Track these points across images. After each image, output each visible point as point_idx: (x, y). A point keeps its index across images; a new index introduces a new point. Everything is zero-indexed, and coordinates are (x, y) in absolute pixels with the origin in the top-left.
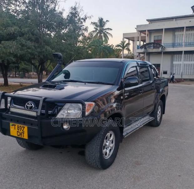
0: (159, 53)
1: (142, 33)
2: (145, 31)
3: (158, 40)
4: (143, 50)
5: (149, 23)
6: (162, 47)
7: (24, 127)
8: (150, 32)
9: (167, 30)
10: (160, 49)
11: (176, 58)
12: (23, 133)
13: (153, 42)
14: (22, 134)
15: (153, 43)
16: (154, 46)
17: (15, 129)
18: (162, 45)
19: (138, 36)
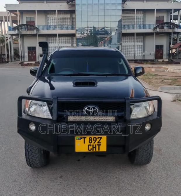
0: (34, 35)
1: (12, 13)
2: (16, 11)
3: (31, 22)
4: (16, 32)
5: (19, 3)
6: (36, 29)
7: (101, 138)
8: (22, 12)
9: (40, 12)
10: (35, 31)
11: (51, 40)
12: (99, 145)
13: (26, 23)
14: (97, 147)
15: (27, 25)
16: (27, 28)
17: (84, 143)
18: (37, 27)
19: (8, 16)
